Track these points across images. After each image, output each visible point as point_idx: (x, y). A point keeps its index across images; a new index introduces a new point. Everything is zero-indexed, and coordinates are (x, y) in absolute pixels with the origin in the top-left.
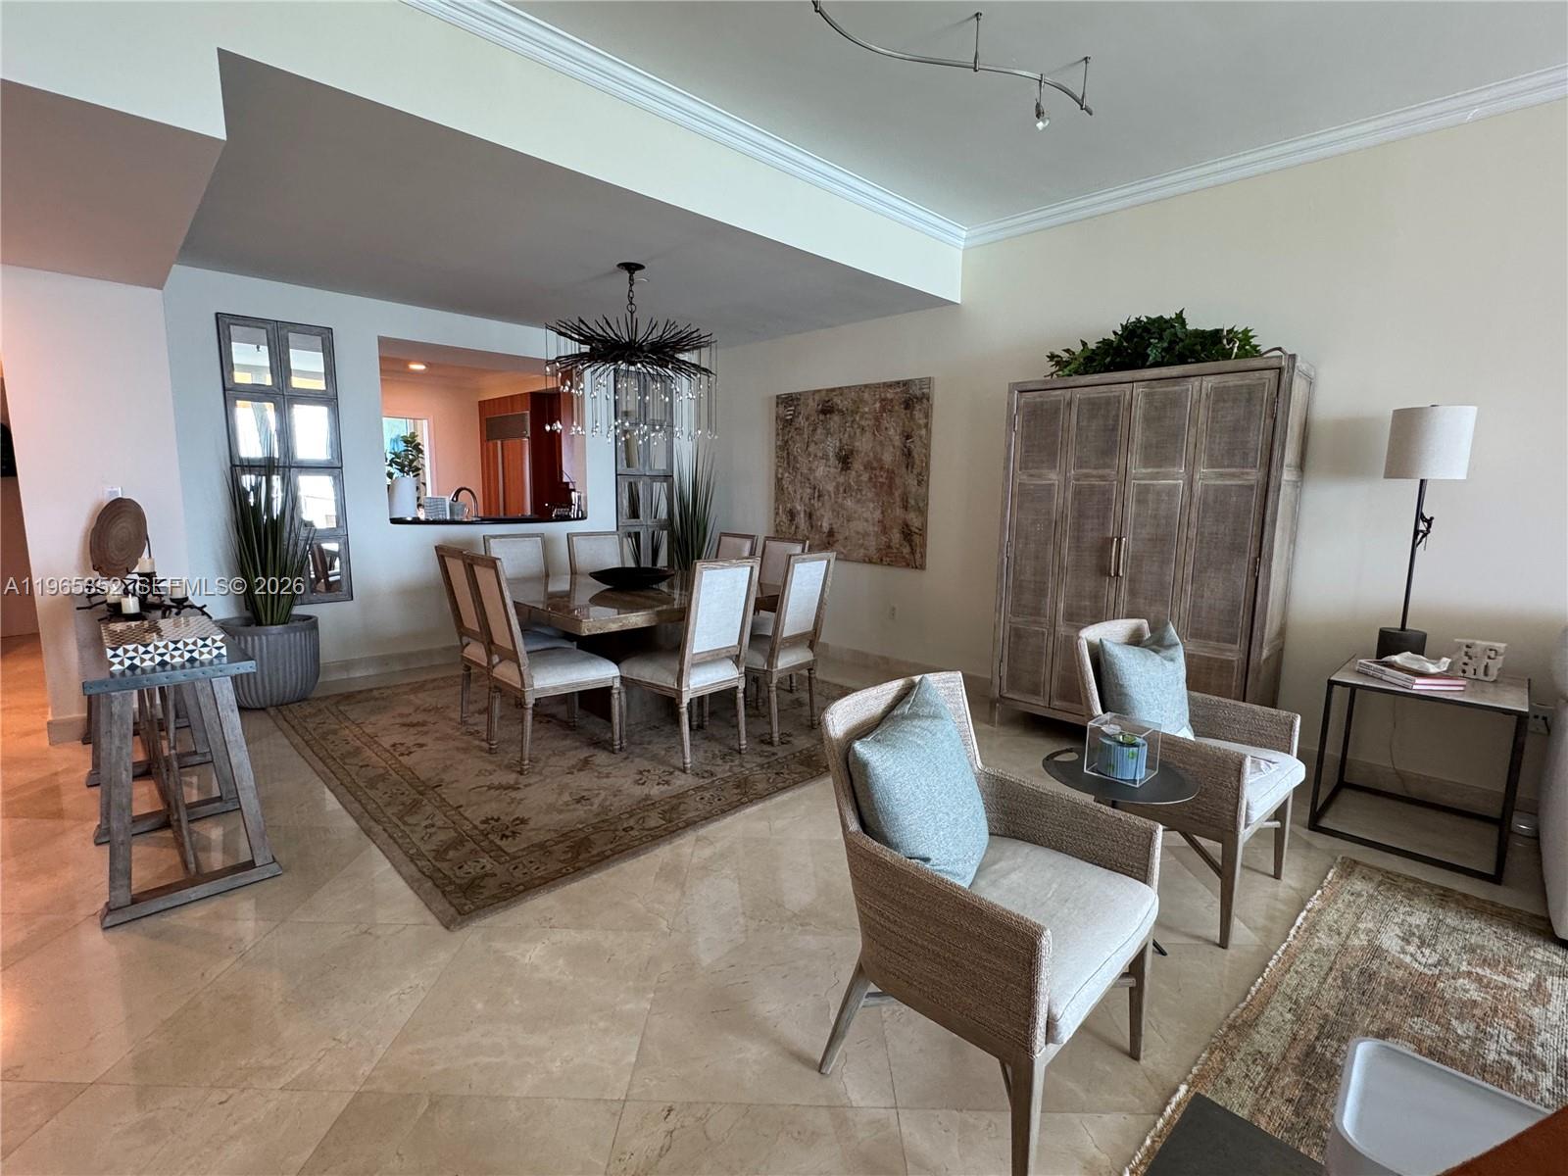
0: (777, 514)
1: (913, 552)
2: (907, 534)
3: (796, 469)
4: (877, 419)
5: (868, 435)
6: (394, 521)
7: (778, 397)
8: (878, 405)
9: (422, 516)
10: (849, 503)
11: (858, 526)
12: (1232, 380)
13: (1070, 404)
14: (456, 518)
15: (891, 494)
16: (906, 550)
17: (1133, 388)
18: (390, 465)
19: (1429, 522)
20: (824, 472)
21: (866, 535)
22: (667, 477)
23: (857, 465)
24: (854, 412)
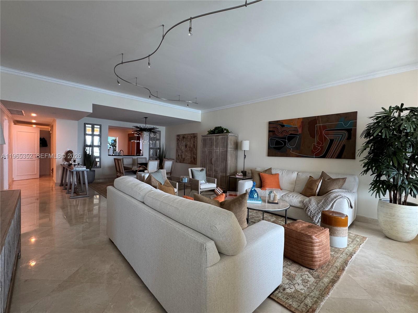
0: (177, 155)
1: (195, 162)
2: (194, 159)
3: (179, 148)
4: (190, 139)
5: (189, 142)
6: (109, 155)
7: (177, 135)
8: (190, 137)
9: (114, 154)
10: (186, 153)
11: (188, 157)
12: (223, 136)
13: (208, 139)
14: (119, 155)
15: (192, 152)
16: (194, 161)
17: (214, 137)
18: (110, 146)
19: (246, 156)
20: (183, 148)
21: (189, 159)
22: (160, 149)
23: (188, 147)
24: (187, 138)
